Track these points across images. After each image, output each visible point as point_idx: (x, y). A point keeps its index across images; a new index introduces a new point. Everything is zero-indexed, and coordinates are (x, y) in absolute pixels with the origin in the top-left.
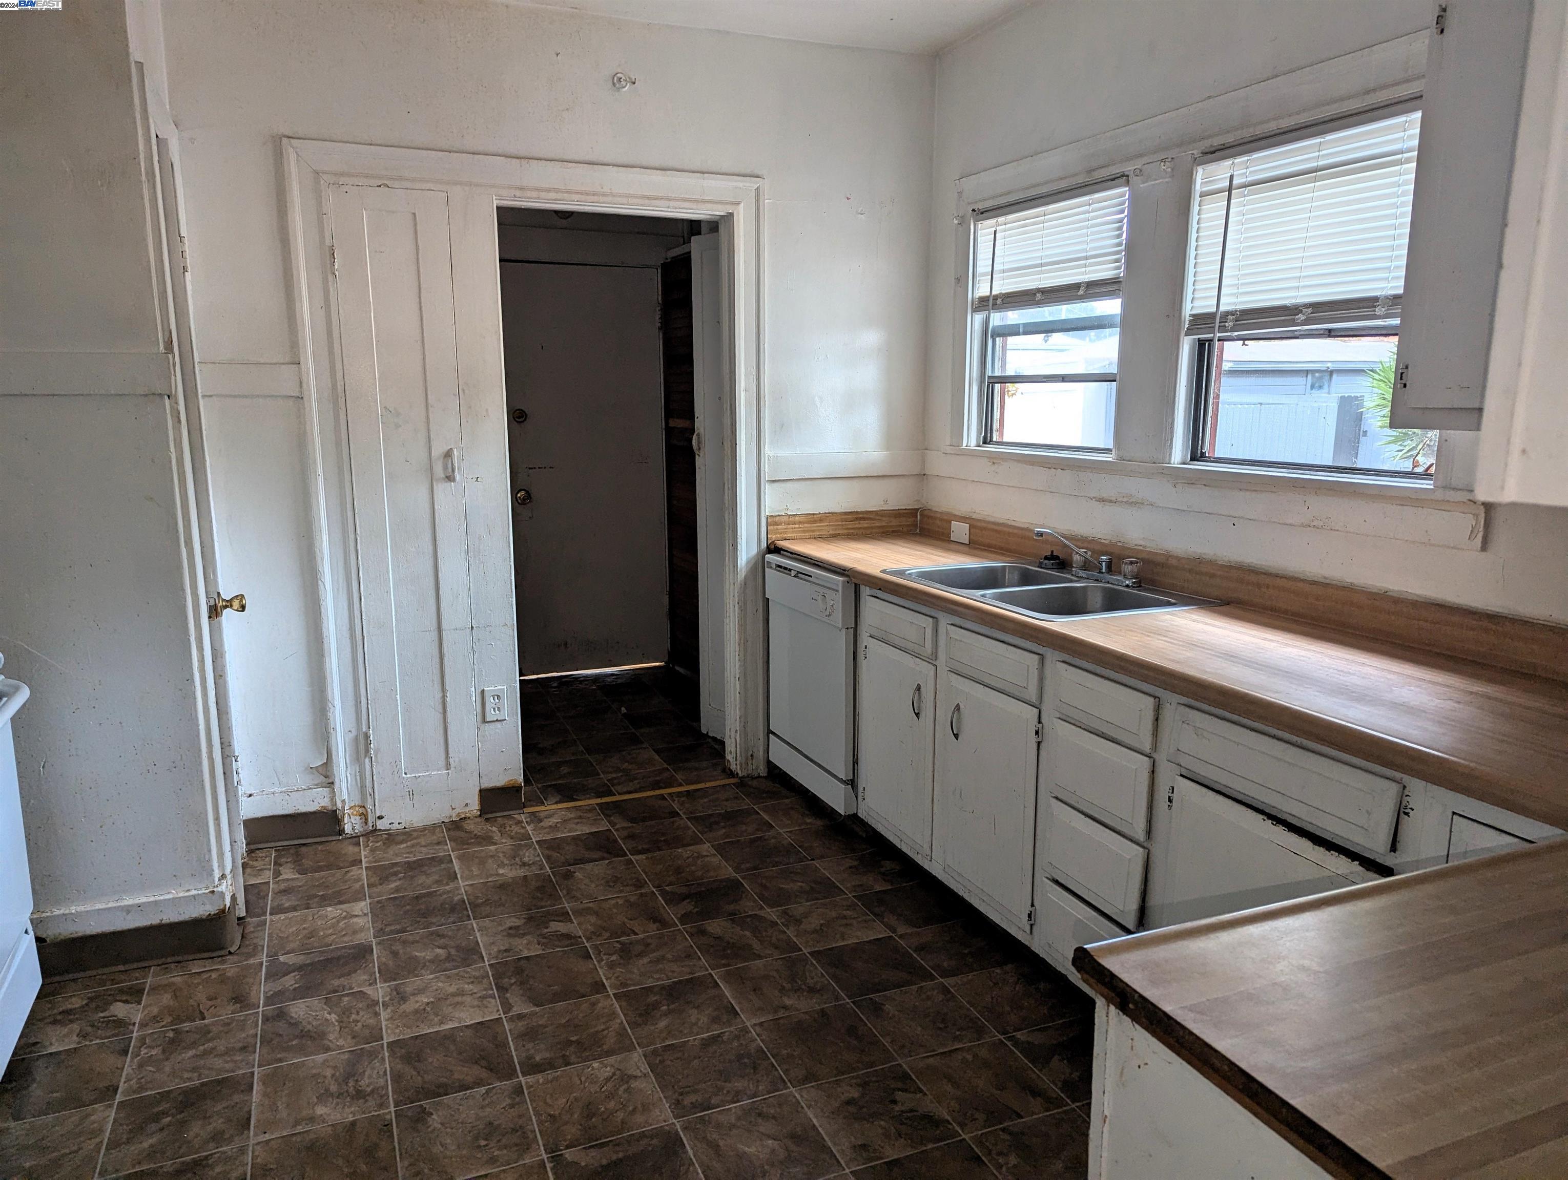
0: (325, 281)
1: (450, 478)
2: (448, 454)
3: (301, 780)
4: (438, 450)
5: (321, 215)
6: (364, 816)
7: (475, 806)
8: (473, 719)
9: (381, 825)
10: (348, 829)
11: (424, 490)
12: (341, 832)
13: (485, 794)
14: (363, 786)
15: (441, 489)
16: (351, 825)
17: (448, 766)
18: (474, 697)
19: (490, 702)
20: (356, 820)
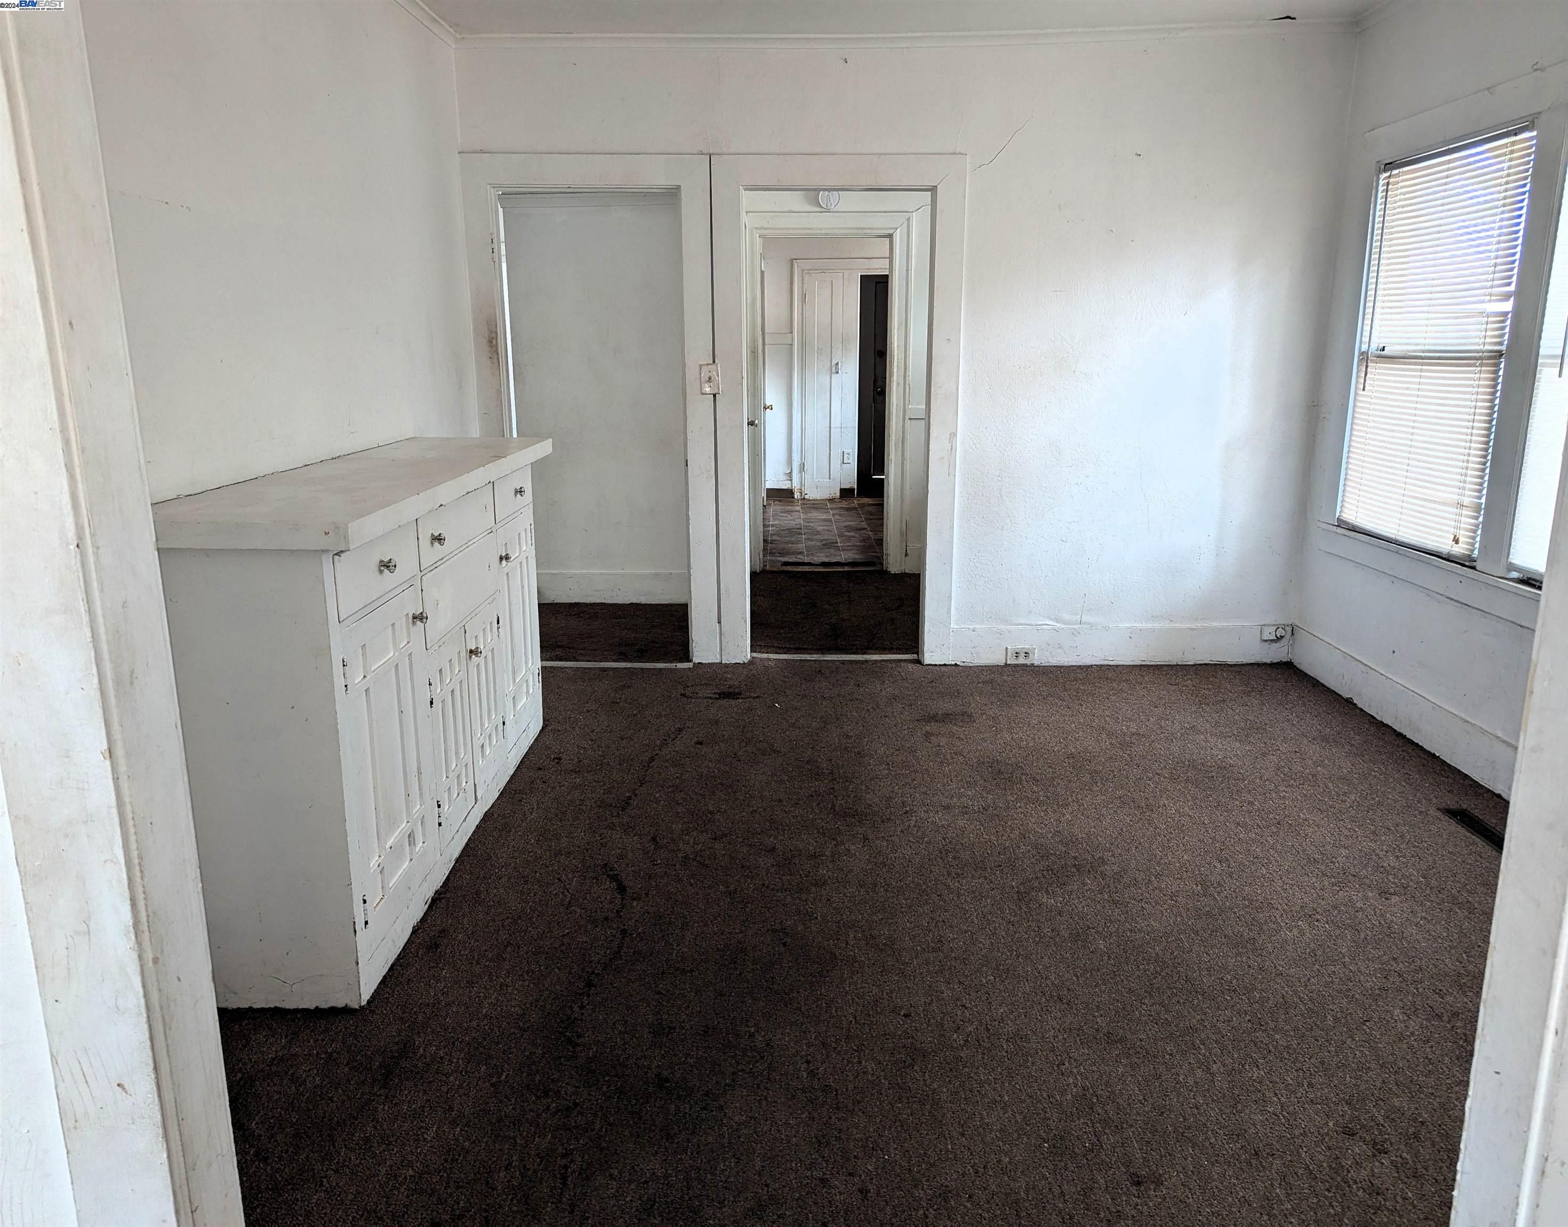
0: (802, 305)
1: (837, 373)
2: (837, 364)
3: (783, 477)
4: (834, 363)
5: (803, 283)
6: (801, 493)
7: (838, 494)
8: (840, 462)
9: (806, 497)
10: (796, 497)
11: (828, 377)
12: (793, 497)
13: (842, 490)
14: (801, 482)
15: (834, 376)
16: (797, 495)
17: (830, 478)
18: (840, 454)
19: (846, 456)
20: (799, 494)
